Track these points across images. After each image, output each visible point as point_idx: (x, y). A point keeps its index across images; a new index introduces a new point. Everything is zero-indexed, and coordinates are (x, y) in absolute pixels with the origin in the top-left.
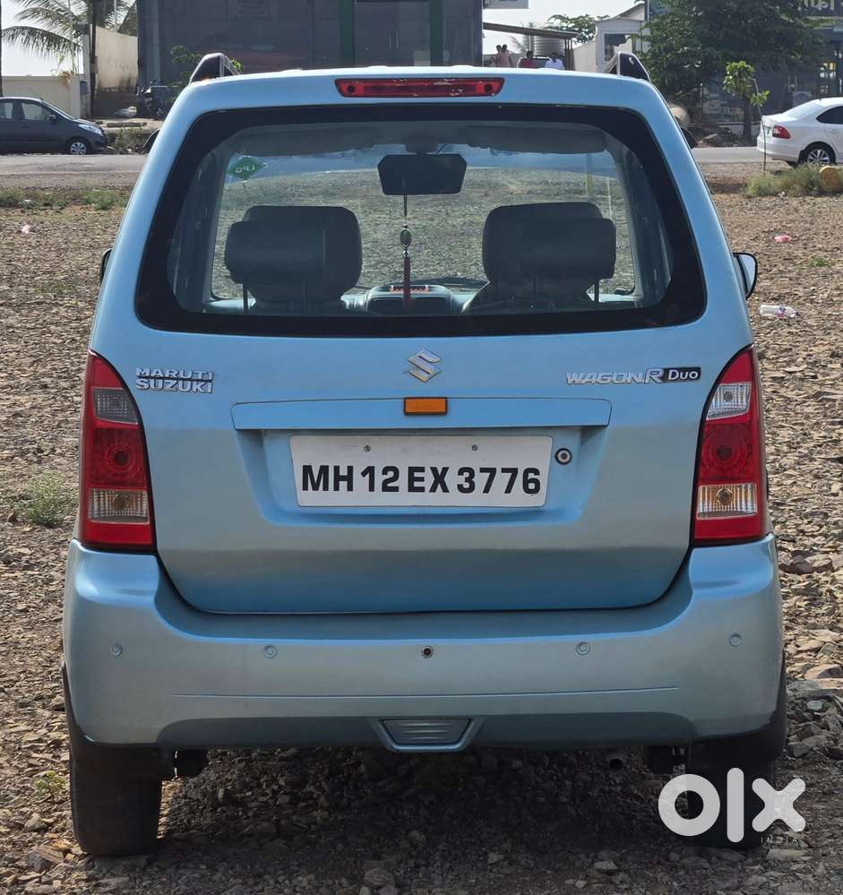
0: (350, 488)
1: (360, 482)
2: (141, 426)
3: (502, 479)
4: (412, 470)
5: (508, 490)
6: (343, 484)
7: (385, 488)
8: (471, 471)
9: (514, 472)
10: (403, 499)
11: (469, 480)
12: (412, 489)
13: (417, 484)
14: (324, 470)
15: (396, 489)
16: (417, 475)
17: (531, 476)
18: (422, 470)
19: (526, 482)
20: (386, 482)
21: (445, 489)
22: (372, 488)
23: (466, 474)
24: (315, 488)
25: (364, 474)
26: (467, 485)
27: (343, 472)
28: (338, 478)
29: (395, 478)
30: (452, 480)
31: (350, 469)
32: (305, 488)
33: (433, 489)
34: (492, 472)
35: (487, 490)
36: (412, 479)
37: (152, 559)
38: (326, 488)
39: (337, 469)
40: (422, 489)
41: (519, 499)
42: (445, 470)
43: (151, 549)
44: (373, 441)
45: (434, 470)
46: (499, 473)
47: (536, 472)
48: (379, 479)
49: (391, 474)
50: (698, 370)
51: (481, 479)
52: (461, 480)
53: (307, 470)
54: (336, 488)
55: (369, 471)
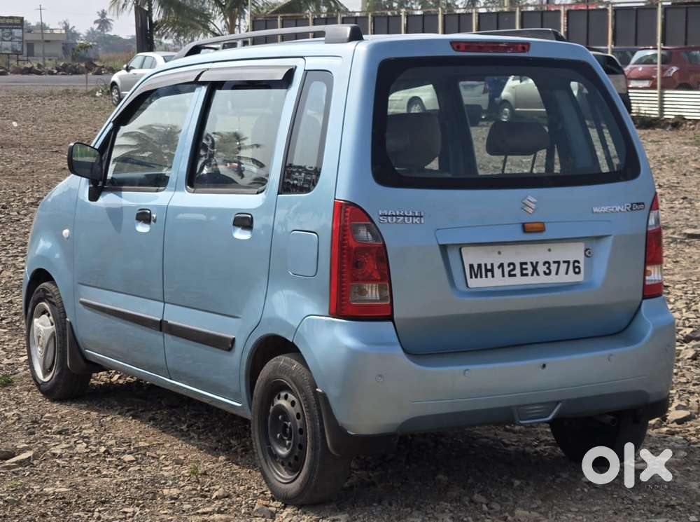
0: (493, 276)
1: (498, 272)
2: (384, 245)
3: (563, 267)
4: (522, 264)
5: (567, 273)
6: (489, 274)
7: (510, 275)
8: (548, 263)
9: (568, 262)
10: (519, 281)
11: (548, 268)
12: (523, 275)
13: (525, 272)
14: (480, 266)
15: (515, 275)
16: (524, 266)
17: (576, 264)
18: (526, 264)
19: (574, 267)
20: (510, 271)
21: (538, 274)
22: (503, 276)
23: (547, 265)
24: (476, 277)
25: (499, 267)
26: (547, 271)
27: (489, 267)
28: (487, 271)
29: (514, 269)
30: (541, 268)
31: (492, 265)
32: (471, 277)
33: (532, 275)
34: (558, 263)
35: (557, 274)
36: (522, 269)
37: (391, 323)
38: (481, 277)
39: (486, 265)
40: (527, 275)
41: (572, 278)
42: (537, 263)
43: (390, 318)
44: (502, 248)
45: (532, 263)
46: (562, 264)
47: (578, 262)
48: (507, 270)
49: (512, 267)
50: (643, 204)
51: (553, 267)
52: (544, 268)
53: (471, 266)
54: (486, 276)
55: (501, 266)
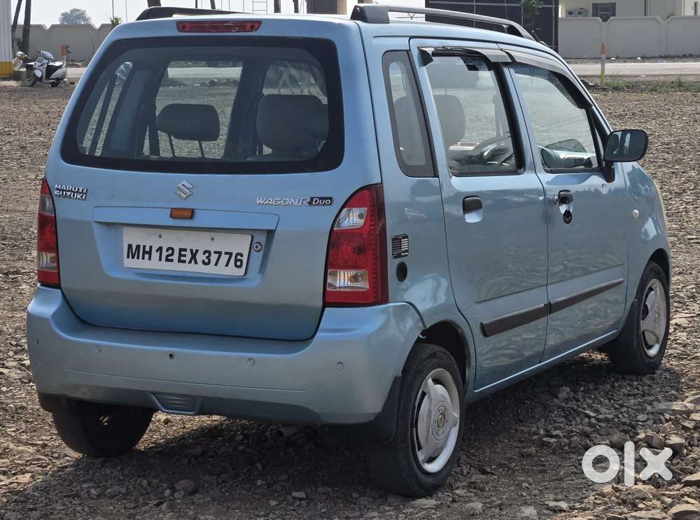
0: (150, 259)
1: (155, 255)
2: (55, 217)
3: (224, 258)
4: (181, 250)
5: (227, 265)
6: (147, 256)
7: (167, 260)
8: (209, 252)
9: (230, 254)
10: (175, 267)
11: (208, 258)
12: (180, 261)
13: (182, 258)
14: (138, 247)
15: (172, 261)
16: (183, 253)
17: (239, 257)
18: (185, 250)
19: (236, 261)
20: (167, 256)
21: (196, 263)
22: (160, 260)
23: (207, 254)
24: (133, 257)
25: (157, 251)
26: (206, 261)
27: (147, 249)
28: (145, 252)
29: (172, 254)
30: (201, 257)
31: (151, 247)
32: (128, 257)
33: (190, 262)
34: (220, 253)
35: (216, 265)
36: (180, 255)
37: (59, 291)
38: (138, 258)
39: (144, 247)
40: (184, 262)
41: (232, 271)
42: (197, 251)
43: (58, 286)
44: (163, 232)
45: (191, 250)
46: (223, 255)
47: (242, 255)
48: (165, 254)
49: (170, 252)
50: (330, 199)
51: (214, 257)
52: (204, 257)
53: (130, 246)
54: (143, 258)
55: (160, 249)
